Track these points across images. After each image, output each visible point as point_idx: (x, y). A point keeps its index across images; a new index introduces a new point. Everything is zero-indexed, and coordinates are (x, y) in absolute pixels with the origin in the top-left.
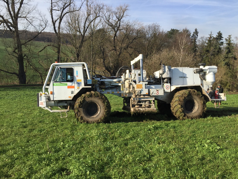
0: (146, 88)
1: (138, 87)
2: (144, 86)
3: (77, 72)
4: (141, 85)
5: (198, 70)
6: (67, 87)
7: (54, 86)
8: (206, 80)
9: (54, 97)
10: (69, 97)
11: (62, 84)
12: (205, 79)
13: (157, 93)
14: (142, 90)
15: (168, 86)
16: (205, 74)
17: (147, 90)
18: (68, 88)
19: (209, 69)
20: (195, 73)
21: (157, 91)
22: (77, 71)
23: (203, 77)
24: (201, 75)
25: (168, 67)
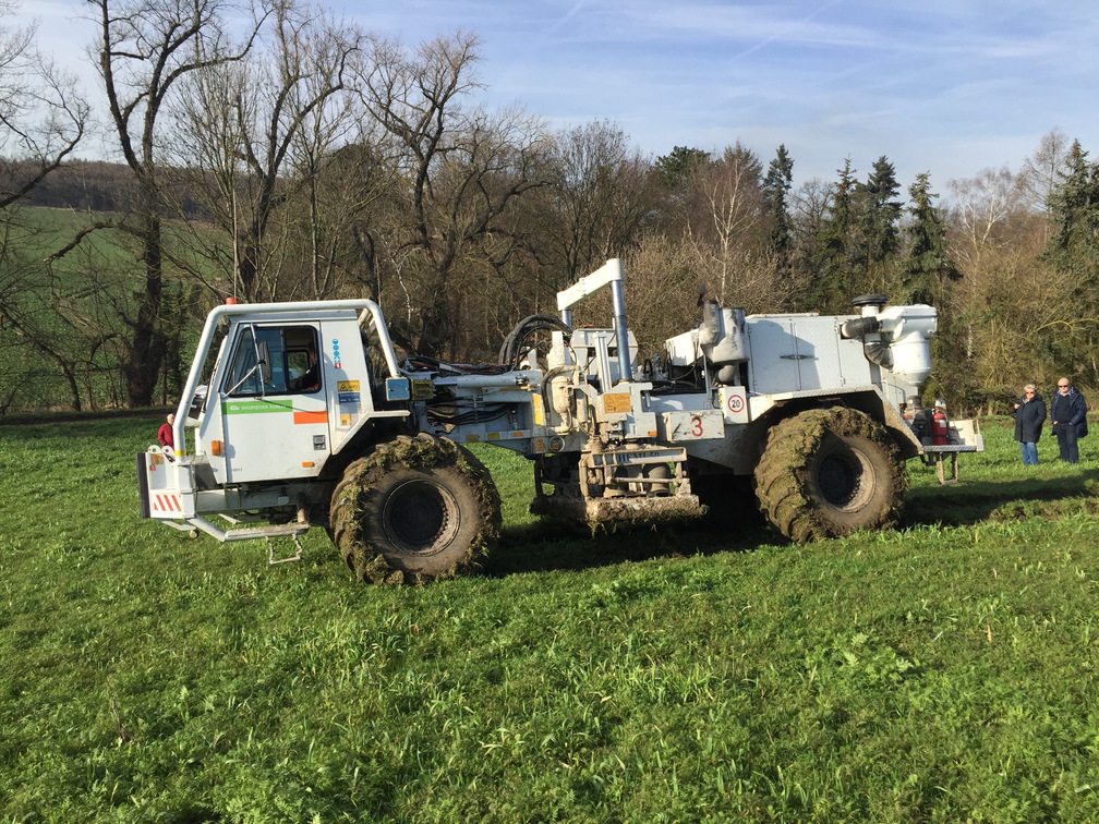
0: (645, 409)
1: (610, 408)
2: (636, 401)
3: (336, 348)
4: (625, 397)
5: (858, 325)
6: (290, 415)
7: (229, 417)
8: (890, 367)
9: (233, 467)
10: (305, 465)
11: (266, 407)
12: (887, 363)
14: (631, 420)
15: (736, 399)
16: (886, 340)
17: (652, 415)
18: (296, 423)
19: (903, 317)
20: (843, 337)
21: (697, 422)
22: (335, 342)
23: (880, 356)
24: (871, 344)
25: (734, 313)
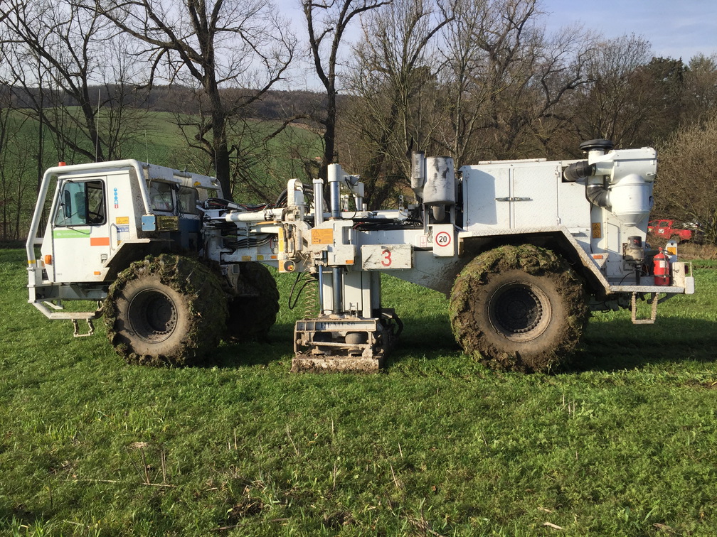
1: (317, 240)
2: (338, 236)
3: (116, 194)
4: (329, 232)
7: (55, 239)
8: (609, 208)
9: (56, 272)
10: (96, 273)
11: (75, 233)
13: (387, 261)
17: (351, 248)
18: (92, 245)
22: (115, 190)
